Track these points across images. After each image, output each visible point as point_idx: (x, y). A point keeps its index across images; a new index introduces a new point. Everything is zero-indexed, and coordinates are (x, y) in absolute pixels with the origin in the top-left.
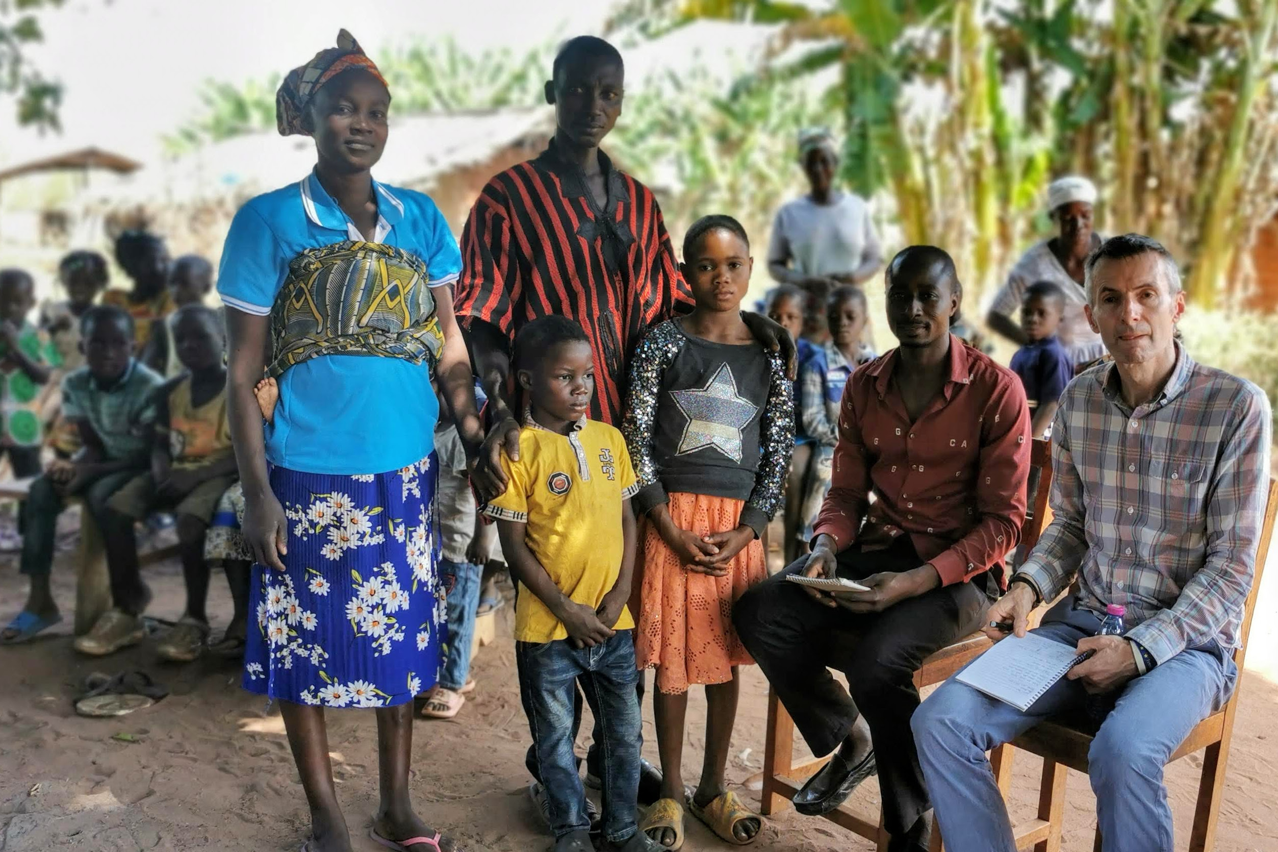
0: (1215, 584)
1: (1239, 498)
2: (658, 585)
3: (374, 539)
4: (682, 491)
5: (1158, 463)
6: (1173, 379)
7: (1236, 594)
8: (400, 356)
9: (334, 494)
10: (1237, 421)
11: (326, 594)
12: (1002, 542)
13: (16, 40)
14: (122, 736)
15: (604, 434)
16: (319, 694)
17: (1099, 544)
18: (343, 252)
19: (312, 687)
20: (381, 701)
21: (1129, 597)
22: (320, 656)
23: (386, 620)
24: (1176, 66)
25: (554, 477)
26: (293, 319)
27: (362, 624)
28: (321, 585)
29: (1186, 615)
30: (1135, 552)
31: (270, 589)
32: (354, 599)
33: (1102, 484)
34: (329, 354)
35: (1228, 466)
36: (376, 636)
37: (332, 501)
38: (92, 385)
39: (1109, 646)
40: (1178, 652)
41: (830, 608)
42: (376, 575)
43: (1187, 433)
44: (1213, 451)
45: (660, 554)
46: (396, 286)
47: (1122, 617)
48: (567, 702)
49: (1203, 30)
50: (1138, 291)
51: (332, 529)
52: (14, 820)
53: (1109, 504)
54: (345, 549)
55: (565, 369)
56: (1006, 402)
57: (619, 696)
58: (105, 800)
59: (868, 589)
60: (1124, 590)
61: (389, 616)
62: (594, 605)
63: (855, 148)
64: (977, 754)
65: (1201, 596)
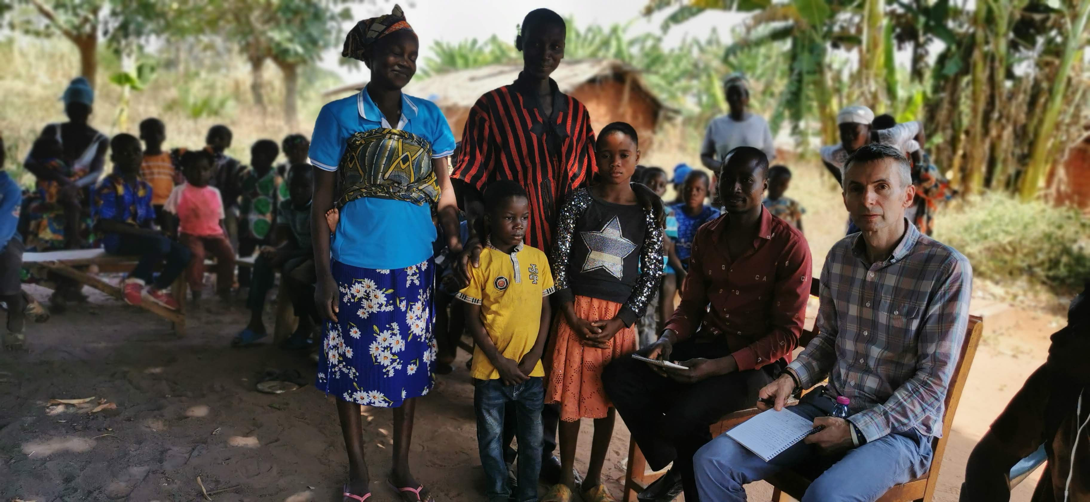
0: (917, 391)
1: (941, 332)
2: (563, 352)
3: (387, 308)
4: (583, 295)
5: (886, 302)
6: (901, 246)
7: (932, 400)
8: (408, 200)
9: (366, 280)
10: (944, 278)
11: (358, 338)
12: (784, 345)
13: (339, 19)
14: (274, 405)
15: (534, 255)
16: (353, 396)
17: (843, 353)
18: (378, 135)
19: (350, 391)
20: (387, 404)
21: (856, 392)
22: (354, 373)
23: (391, 356)
24: (1019, 41)
25: (498, 279)
26: (349, 174)
27: (378, 357)
28: (356, 332)
29: (893, 410)
30: (866, 363)
31: (331, 332)
32: (374, 342)
33: (848, 313)
34: (367, 196)
35: (935, 309)
36: (385, 365)
37: (365, 283)
38: (292, 207)
39: (834, 424)
40: (884, 435)
41: (664, 377)
42: (388, 329)
43: (908, 284)
44: (925, 298)
45: (565, 333)
46: (407, 155)
47: (847, 406)
48: (498, 417)
49: (1038, 17)
50: (876, 184)
51: (364, 300)
52: (198, 447)
53: (852, 328)
54: (370, 312)
55: (510, 213)
56: (795, 253)
57: (531, 419)
58: (251, 442)
59: (687, 368)
60: (854, 387)
61: (394, 354)
62: (517, 360)
63: (794, 89)
64: (734, 485)
65: (906, 398)
